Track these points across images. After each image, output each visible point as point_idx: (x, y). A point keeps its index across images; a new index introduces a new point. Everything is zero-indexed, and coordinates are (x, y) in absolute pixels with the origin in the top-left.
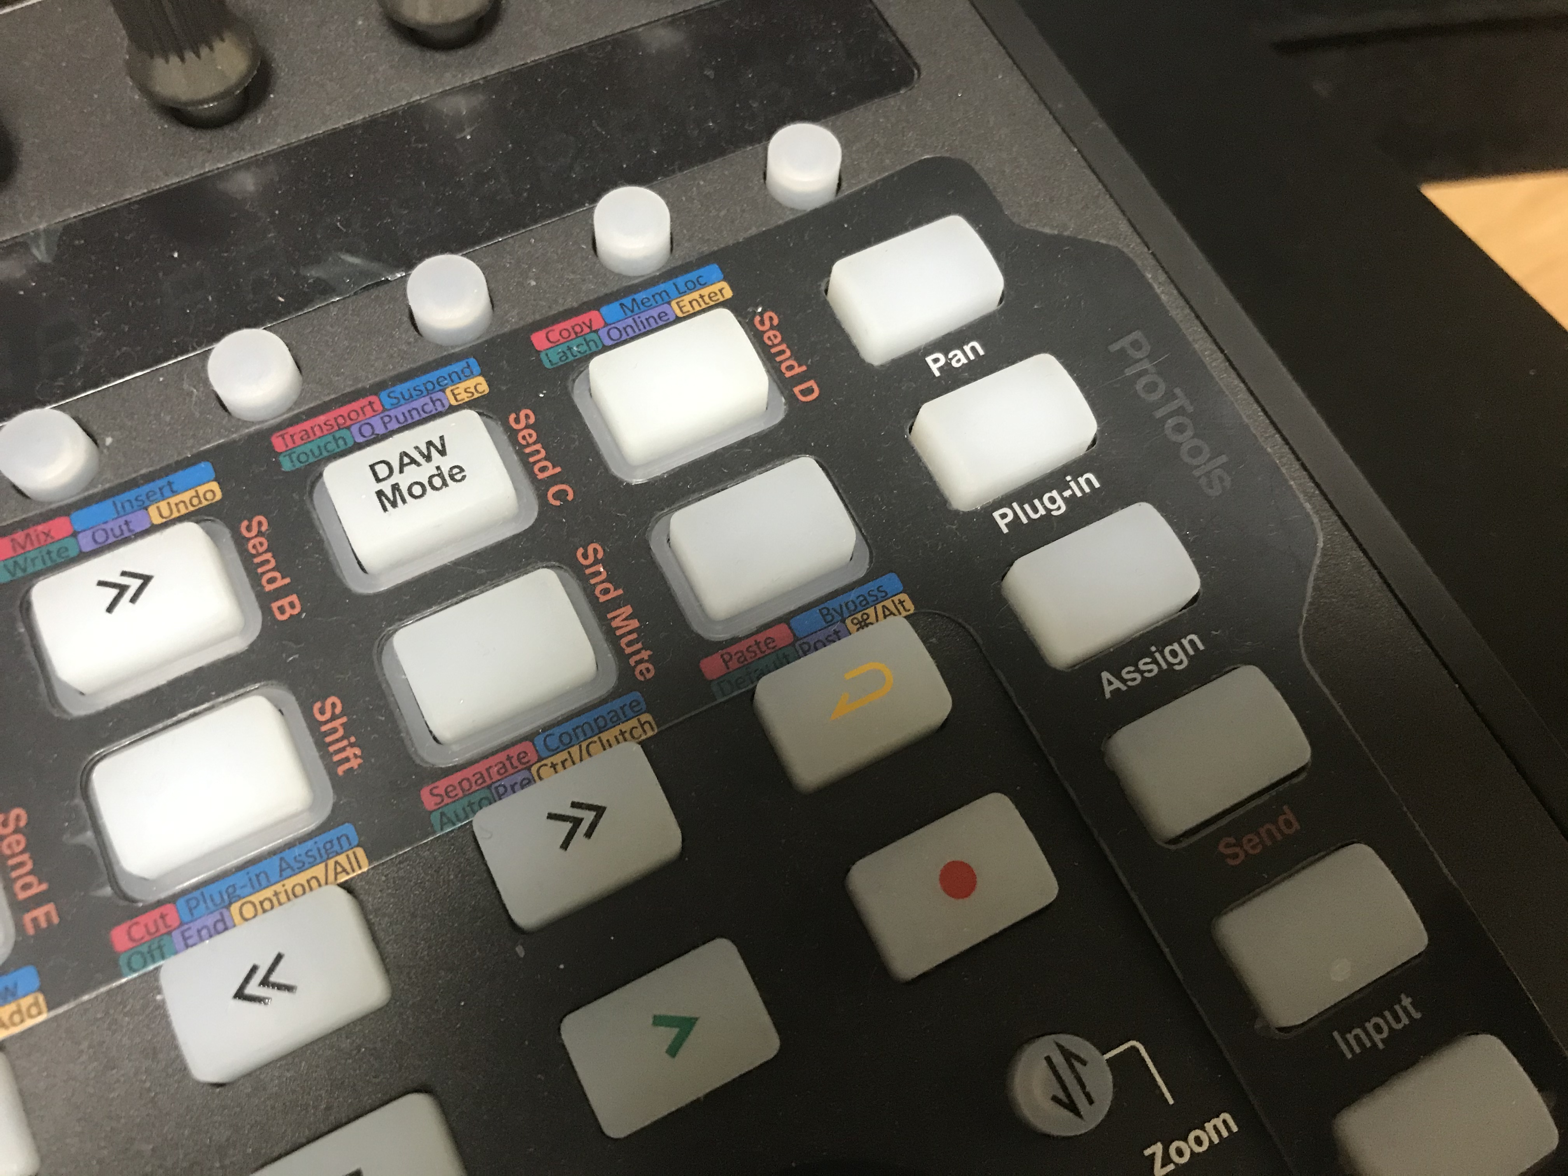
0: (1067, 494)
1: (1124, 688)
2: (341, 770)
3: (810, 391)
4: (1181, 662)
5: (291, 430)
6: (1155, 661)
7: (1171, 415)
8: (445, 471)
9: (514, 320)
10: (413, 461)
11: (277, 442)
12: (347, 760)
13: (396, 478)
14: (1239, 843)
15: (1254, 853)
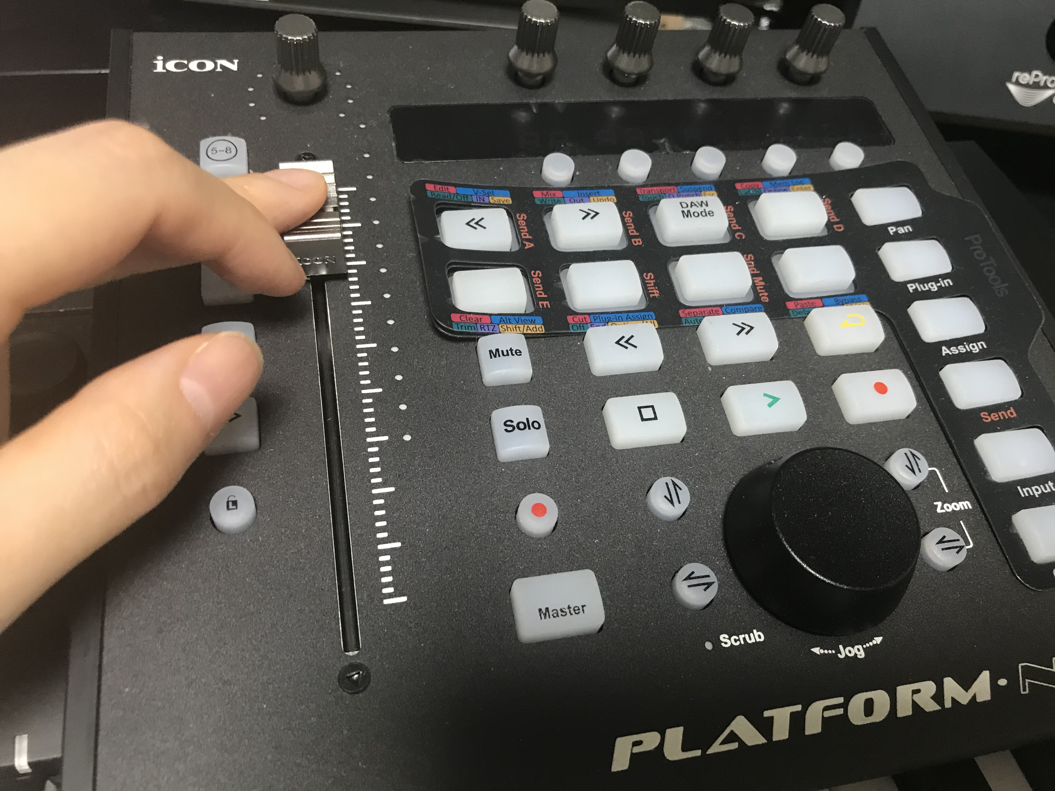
0: (939, 284)
1: (950, 354)
2: (651, 296)
3: (840, 228)
4: (976, 350)
5: (644, 189)
6: (965, 347)
8: (707, 211)
9: (729, 177)
10: (695, 205)
11: (638, 191)
12: (654, 293)
13: (689, 208)
14: (989, 415)
15: (995, 420)
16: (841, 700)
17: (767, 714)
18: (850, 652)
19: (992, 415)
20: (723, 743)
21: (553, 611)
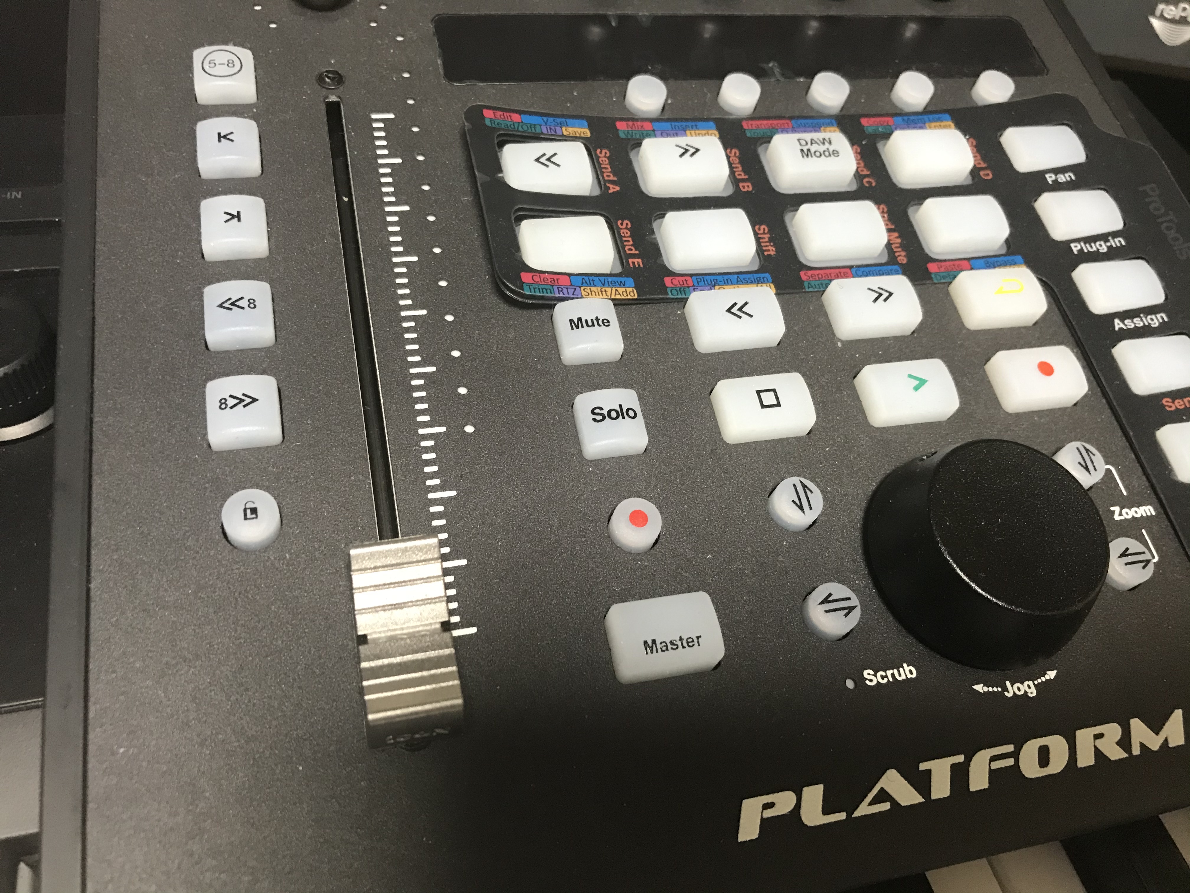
0: (1108, 244)
1: (1125, 328)
2: (766, 253)
3: (988, 175)
4: (1155, 324)
5: (751, 122)
6: (1142, 320)
7: (1165, 222)
8: (831, 150)
9: (852, 111)
10: (816, 143)
11: (745, 125)
12: (769, 250)
13: (809, 146)
14: (1173, 402)
15: (1179, 407)
16: (1010, 748)
17: (923, 766)
18: (1019, 689)
19: (1176, 401)
20: (871, 804)
21: (661, 643)
